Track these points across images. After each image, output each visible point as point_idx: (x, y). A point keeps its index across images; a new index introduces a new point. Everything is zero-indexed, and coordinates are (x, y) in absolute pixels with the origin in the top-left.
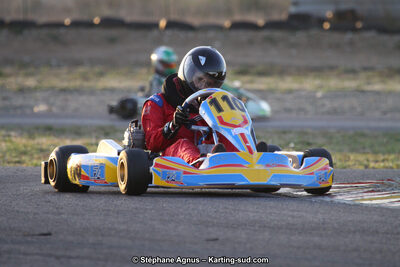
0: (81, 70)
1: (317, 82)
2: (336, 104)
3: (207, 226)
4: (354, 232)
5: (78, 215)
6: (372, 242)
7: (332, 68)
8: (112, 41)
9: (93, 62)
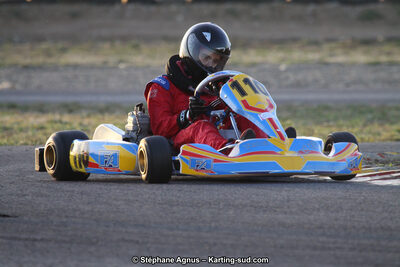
0: (44, 46)
1: (281, 55)
2: (300, 76)
3: (172, 206)
4: (318, 210)
5: (42, 196)
6: (336, 220)
7: (295, 40)
8: (74, 16)
9: (56, 38)
